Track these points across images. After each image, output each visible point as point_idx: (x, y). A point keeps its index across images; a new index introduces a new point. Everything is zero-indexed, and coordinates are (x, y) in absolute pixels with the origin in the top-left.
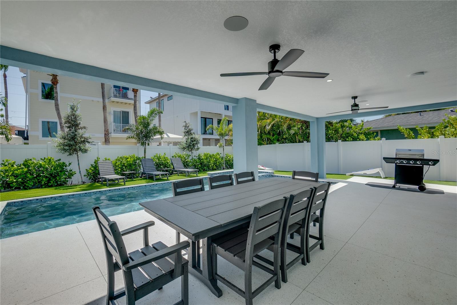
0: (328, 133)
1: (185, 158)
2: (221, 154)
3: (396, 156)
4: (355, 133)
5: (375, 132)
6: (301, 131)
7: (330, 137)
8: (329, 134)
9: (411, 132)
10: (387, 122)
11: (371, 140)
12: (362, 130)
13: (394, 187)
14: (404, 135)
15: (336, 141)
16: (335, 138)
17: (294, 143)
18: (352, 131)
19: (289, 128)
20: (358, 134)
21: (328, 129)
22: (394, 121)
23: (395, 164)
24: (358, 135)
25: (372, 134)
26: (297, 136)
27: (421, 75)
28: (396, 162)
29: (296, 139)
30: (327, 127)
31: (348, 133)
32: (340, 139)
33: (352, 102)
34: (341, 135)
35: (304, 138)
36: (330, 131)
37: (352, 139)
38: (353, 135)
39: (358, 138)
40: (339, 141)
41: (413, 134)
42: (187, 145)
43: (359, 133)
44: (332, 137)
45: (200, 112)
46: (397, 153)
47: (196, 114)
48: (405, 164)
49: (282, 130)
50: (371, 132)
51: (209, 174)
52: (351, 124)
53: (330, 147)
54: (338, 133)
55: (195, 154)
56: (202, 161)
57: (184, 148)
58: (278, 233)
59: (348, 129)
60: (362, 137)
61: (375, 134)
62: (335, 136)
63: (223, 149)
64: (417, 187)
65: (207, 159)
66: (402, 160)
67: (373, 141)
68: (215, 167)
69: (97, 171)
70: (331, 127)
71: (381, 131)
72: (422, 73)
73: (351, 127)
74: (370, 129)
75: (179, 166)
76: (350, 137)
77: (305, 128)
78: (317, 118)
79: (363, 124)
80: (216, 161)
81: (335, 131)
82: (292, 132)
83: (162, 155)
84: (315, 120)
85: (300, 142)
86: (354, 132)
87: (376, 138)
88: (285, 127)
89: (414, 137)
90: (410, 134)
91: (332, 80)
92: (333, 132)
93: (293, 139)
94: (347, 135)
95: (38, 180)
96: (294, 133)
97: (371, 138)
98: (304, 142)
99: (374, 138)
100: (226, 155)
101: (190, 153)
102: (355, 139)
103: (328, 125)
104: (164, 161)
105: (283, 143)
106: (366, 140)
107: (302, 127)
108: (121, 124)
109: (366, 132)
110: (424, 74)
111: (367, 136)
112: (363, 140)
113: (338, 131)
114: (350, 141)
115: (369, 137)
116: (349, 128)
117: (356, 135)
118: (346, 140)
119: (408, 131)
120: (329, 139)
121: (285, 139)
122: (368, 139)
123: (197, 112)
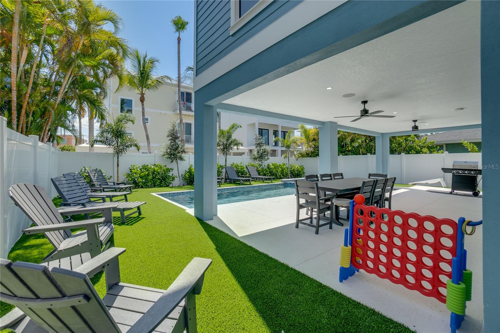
0: (391, 146)
1: (257, 167)
2: (286, 164)
3: (453, 167)
4: (418, 147)
5: (439, 146)
6: (364, 144)
7: (393, 149)
8: (393, 147)
9: (475, 146)
10: (453, 136)
11: (434, 153)
12: (426, 144)
13: (451, 193)
14: (468, 149)
15: (400, 153)
16: (398, 151)
17: (357, 155)
18: (415, 144)
19: (353, 141)
20: (421, 147)
21: (392, 142)
22: (460, 135)
23: (452, 174)
24: (421, 149)
25: (436, 147)
26: (361, 149)
27: (462, 110)
28: (453, 172)
29: (360, 151)
30: (391, 141)
31: (411, 147)
32: (403, 152)
33: (413, 124)
34: (405, 148)
35: (367, 150)
36: (393, 145)
37: (415, 152)
38: (416, 149)
39: (421, 152)
40: (402, 153)
41: (477, 149)
42: (259, 156)
43: (423, 146)
44: (395, 150)
45: (258, 123)
46: (454, 164)
47: (254, 125)
48: (461, 173)
49: (345, 143)
50: (435, 146)
51: (283, 181)
52: (414, 138)
53: (393, 159)
54: (402, 147)
55: (265, 163)
56: (271, 170)
57: (255, 159)
58: (370, 197)
59: (411, 142)
60: (425, 150)
61: (438, 147)
62: (398, 149)
63: (289, 160)
64: (471, 193)
65: (275, 168)
66: (459, 171)
67: (436, 154)
68: (282, 177)
69: (192, 176)
70: (394, 140)
71: (446, 144)
72: (462, 109)
73: (415, 141)
74: (434, 142)
75: (255, 174)
76: (413, 150)
77: (369, 141)
78: (382, 134)
79: (427, 138)
80: (282, 170)
81: (399, 144)
82: (356, 144)
83: (239, 164)
84: (380, 135)
85: (363, 154)
86: (417, 145)
87: (440, 151)
88: (348, 140)
89: (477, 151)
90: (474, 148)
91: (397, 112)
92: (397, 145)
93: (356, 151)
94: (410, 148)
95: (153, 181)
96: (358, 146)
97: (434, 151)
98: (368, 154)
99: (438, 151)
100: (290, 166)
101: (260, 163)
102: (418, 152)
103: (393, 139)
104: (241, 169)
105: (347, 155)
106: (429, 153)
107: (365, 140)
108: (185, 135)
109: (430, 145)
110: (463, 110)
111: (430, 149)
112: (426, 153)
113: (401, 144)
114: (414, 154)
115: (432, 150)
116: (413, 142)
117: (419, 148)
118: (409, 153)
119: (471, 145)
120: (392, 152)
121: (349, 151)
122: (431, 152)
123: (255, 123)
